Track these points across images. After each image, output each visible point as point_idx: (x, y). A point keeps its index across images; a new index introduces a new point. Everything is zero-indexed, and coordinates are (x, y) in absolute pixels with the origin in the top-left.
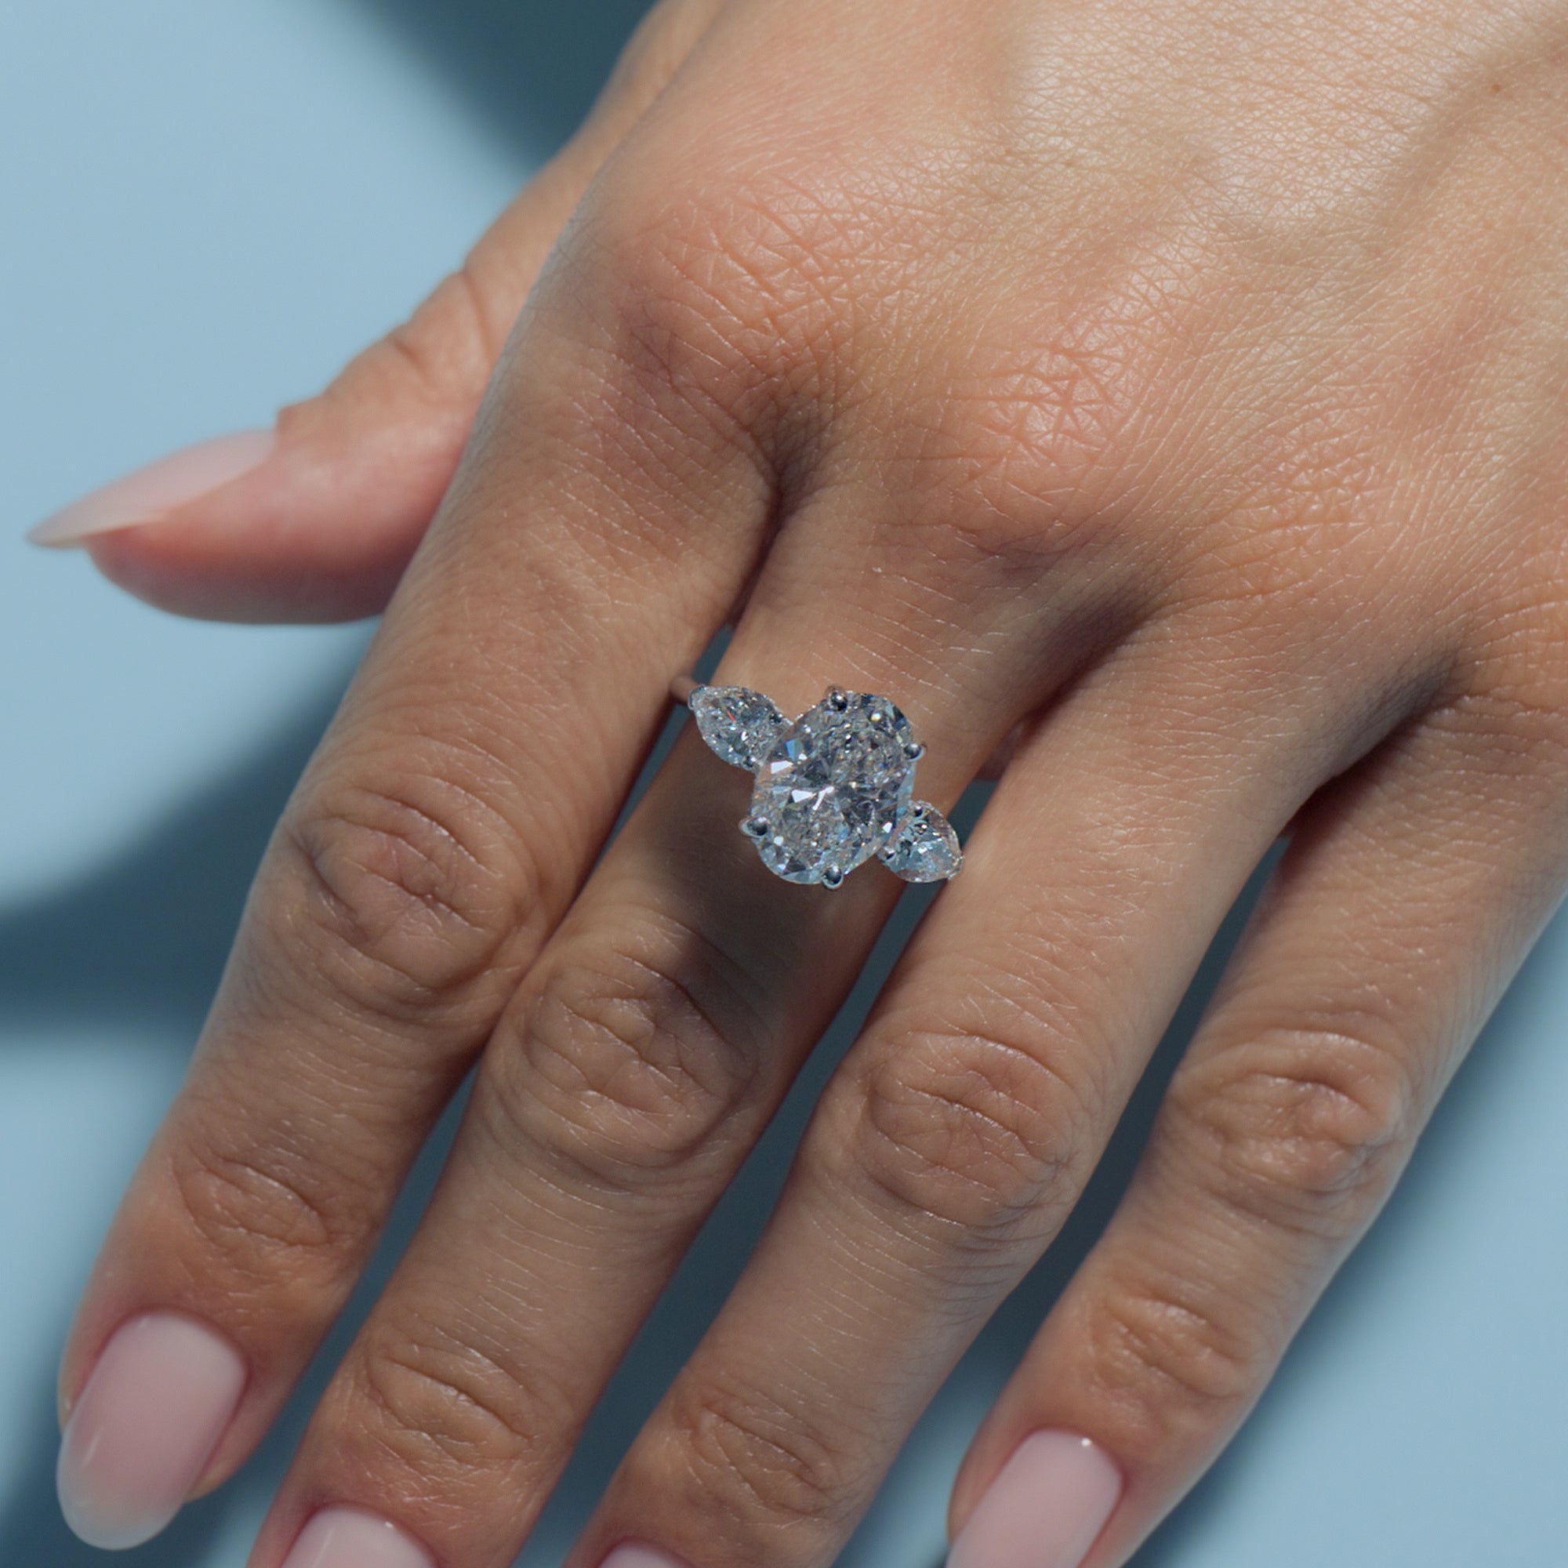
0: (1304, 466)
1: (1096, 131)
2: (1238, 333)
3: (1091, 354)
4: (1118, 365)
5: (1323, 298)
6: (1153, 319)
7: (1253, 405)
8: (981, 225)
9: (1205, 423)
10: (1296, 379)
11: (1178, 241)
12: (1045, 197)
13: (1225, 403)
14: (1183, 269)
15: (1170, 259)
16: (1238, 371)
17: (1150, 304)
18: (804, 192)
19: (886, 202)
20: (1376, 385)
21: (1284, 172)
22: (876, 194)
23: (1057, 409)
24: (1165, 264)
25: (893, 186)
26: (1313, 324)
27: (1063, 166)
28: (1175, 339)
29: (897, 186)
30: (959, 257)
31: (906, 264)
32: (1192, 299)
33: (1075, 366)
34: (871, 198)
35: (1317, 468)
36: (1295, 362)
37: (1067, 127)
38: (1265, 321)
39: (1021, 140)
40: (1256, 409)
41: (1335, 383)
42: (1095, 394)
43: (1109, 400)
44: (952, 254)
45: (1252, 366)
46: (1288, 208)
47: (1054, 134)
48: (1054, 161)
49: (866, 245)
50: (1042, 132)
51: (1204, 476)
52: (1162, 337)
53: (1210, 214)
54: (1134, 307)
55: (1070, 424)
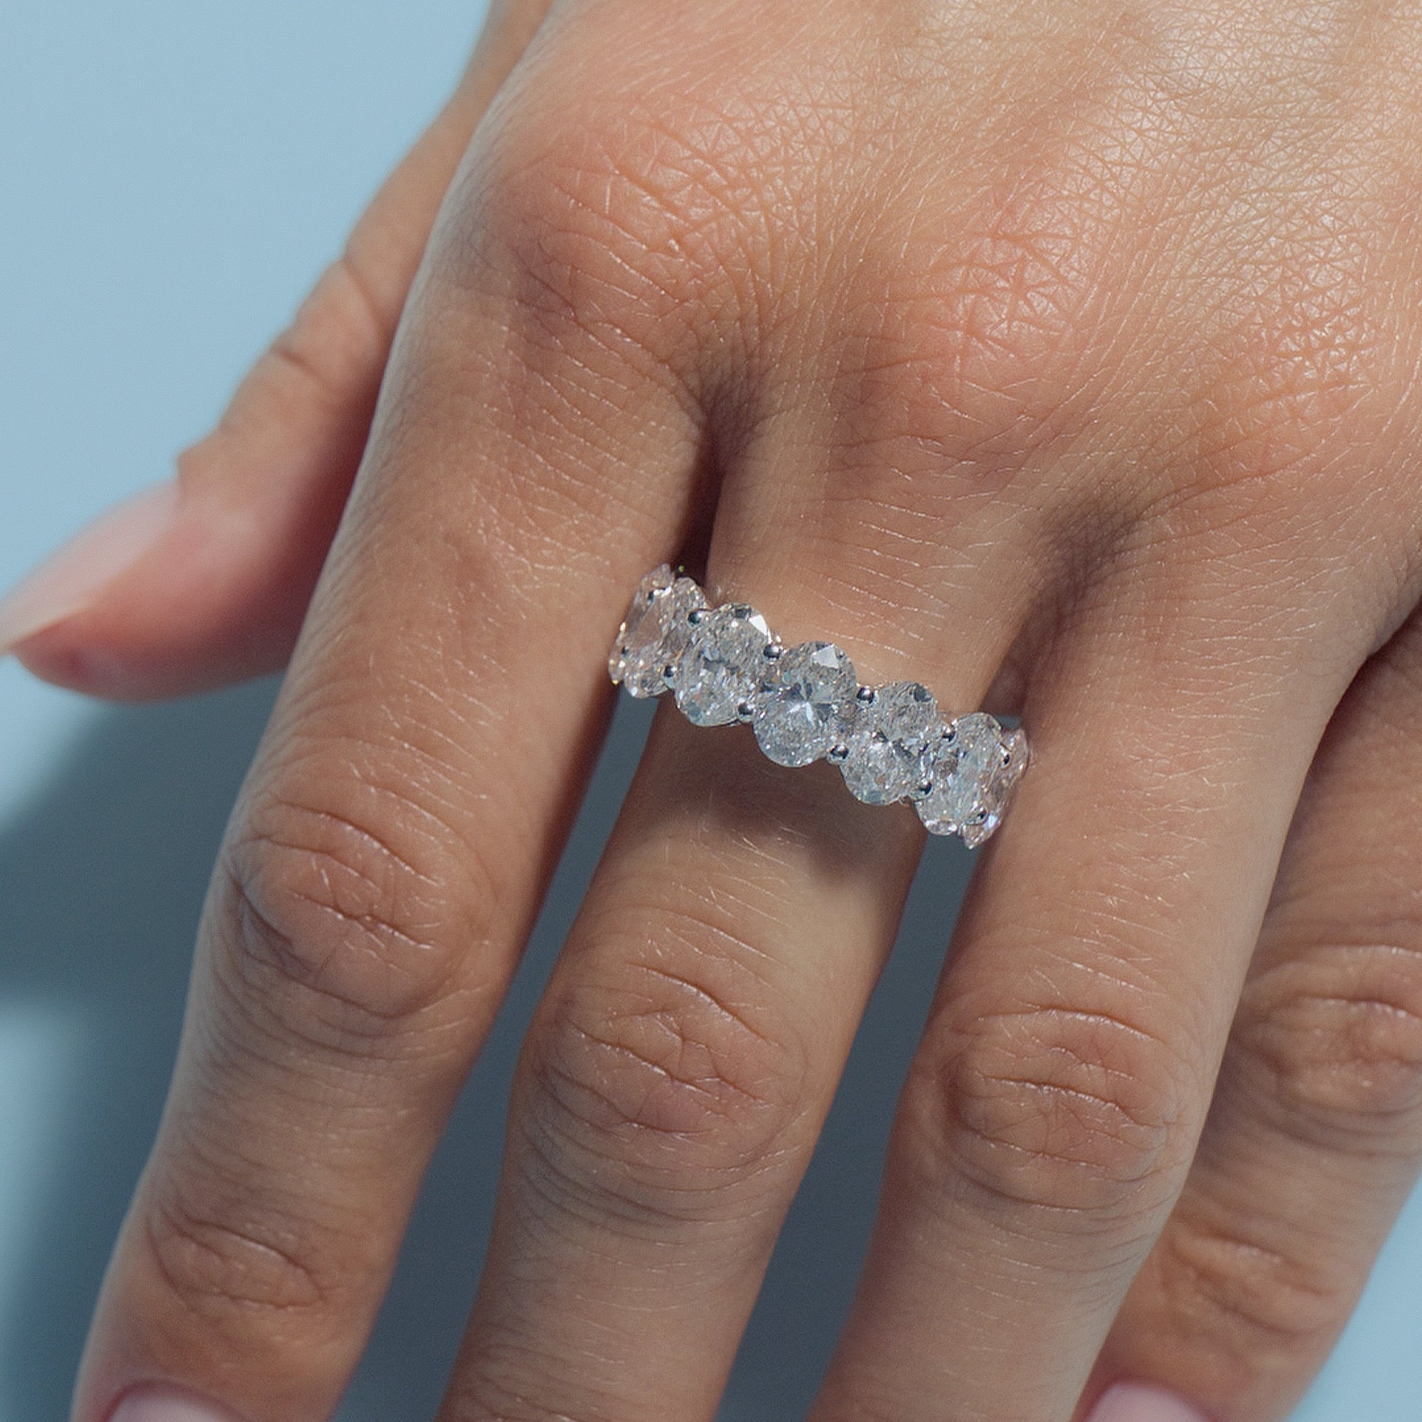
0: (1288, 330)
2: (1194, 195)
3: (1037, 234)
4: (1067, 242)
6: (1098, 190)
7: (1220, 272)
9: (1171, 295)
11: (1115, 106)
13: (1190, 273)
14: (1123, 135)
16: (1199, 237)
17: (1093, 176)
20: (1355, 235)
23: (1008, 297)
26: (1274, 178)
28: (1126, 209)
32: (1138, 165)
33: (1019, 250)
36: (1262, 220)
38: (1222, 180)
42: (1047, 276)
43: (1062, 281)
45: (1214, 229)
52: (1111, 208)
53: (1146, 74)
54: (1075, 180)
55: (1026, 310)
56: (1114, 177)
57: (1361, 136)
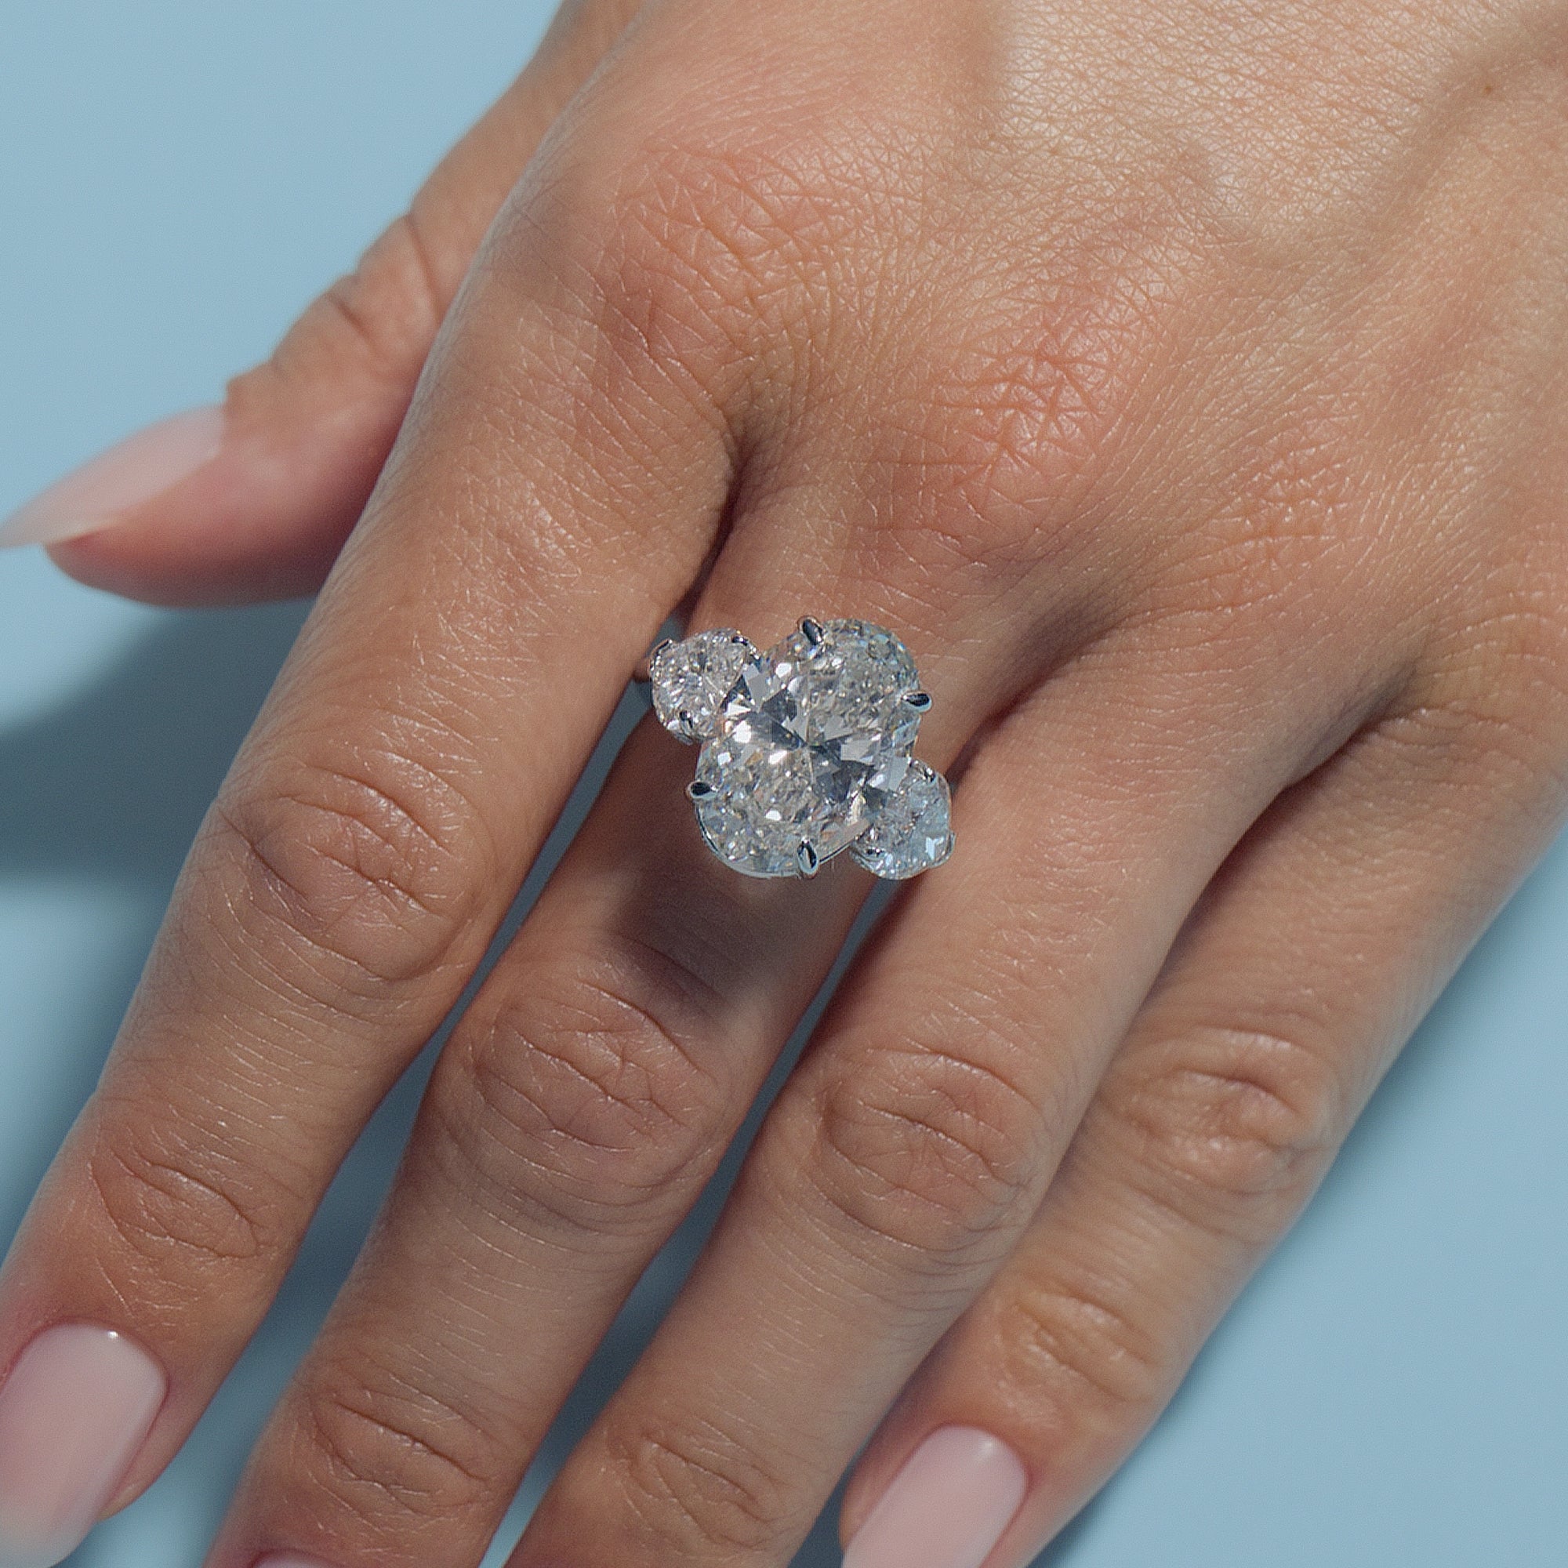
0: (1279, 477)
1: (1082, 118)
2: (1224, 338)
3: (1075, 360)
4: (1102, 371)
5: (1306, 303)
6: (1139, 323)
7: (1233, 413)
8: (962, 214)
9: (1186, 430)
10: (1279, 386)
11: (1165, 243)
12: (1029, 186)
13: (1205, 411)
14: (1169, 271)
15: (1156, 261)
16: (1221, 377)
17: (1136, 309)
18: (787, 172)
19: (868, 188)
21: (1274, 172)
22: (858, 179)
23: (1041, 417)
24: (1152, 267)
25: (876, 171)
26: (1298, 328)
27: (1048, 154)
28: (1161, 344)
29: (878, 172)
30: (939, 247)
31: (886, 254)
32: (1178, 303)
33: (1058, 373)
34: (853, 183)
35: (1292, 479)
36: (1278, 369)
37: (1052, 112)
38: (1250, 326)
39: (1006, 125)
40: (1237, 417)
41: (1315, 392)
42: (1078, 401)
43: (1092, 408)
44: (933, 244)
45: (1233, 373)
46: (1275, 209)
47: (1038, 119)
48: (1039, 148)
49: (847, 232)
50: (1027, 117)
51: (1181, 484)
52: (1147, 342)
53: (1198, 215)
54: (1119, 311)
55: (1054, 431)
56: (1155, 313)
57: (1378, 300)
